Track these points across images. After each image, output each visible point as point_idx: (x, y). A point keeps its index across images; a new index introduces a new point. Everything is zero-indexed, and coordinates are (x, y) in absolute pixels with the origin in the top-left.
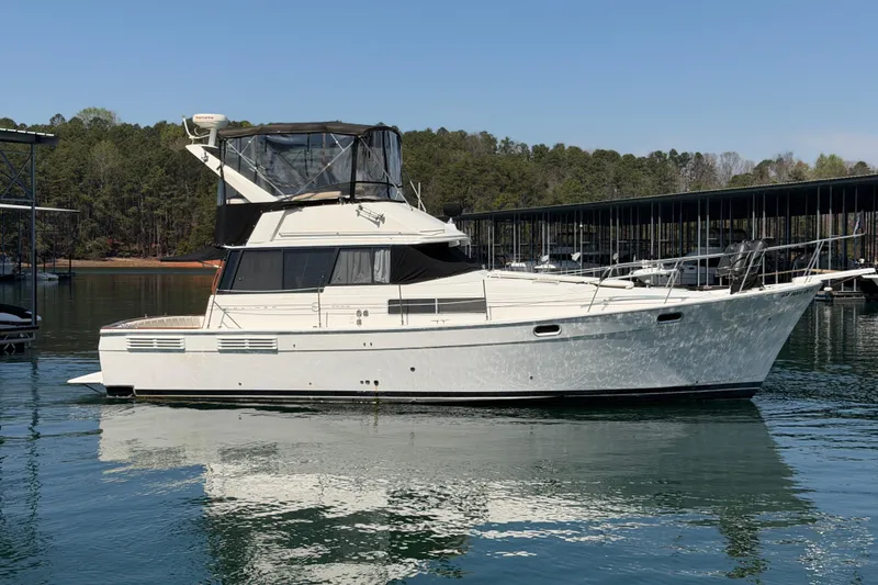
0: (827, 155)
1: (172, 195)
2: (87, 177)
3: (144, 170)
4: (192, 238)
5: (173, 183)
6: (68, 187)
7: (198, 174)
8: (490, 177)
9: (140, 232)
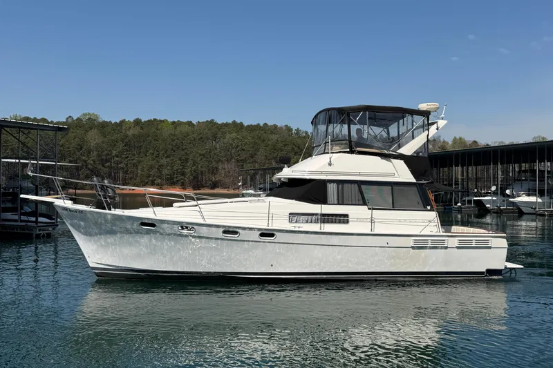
0: (458, 137)
1: (128, 157)
2: (85, 147)
3: (114, 144)
4: (138, 178)
5: (127, 150)
6: (75, 152)
7: (141, 146)
8: (289, 148)
9: (111, 175)
